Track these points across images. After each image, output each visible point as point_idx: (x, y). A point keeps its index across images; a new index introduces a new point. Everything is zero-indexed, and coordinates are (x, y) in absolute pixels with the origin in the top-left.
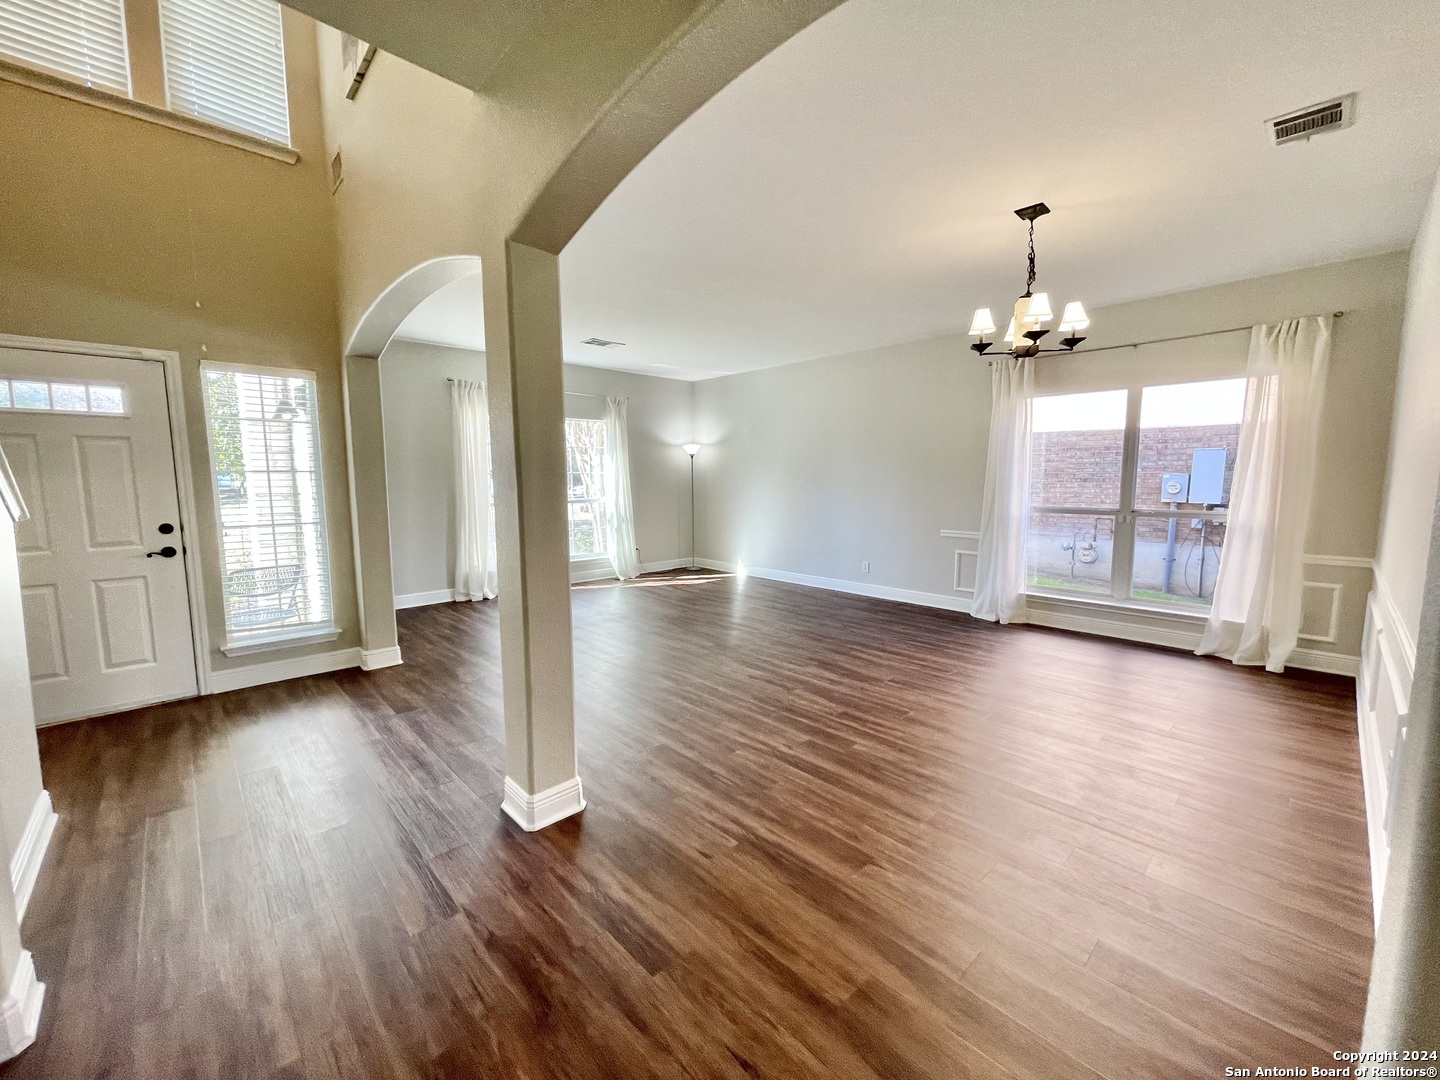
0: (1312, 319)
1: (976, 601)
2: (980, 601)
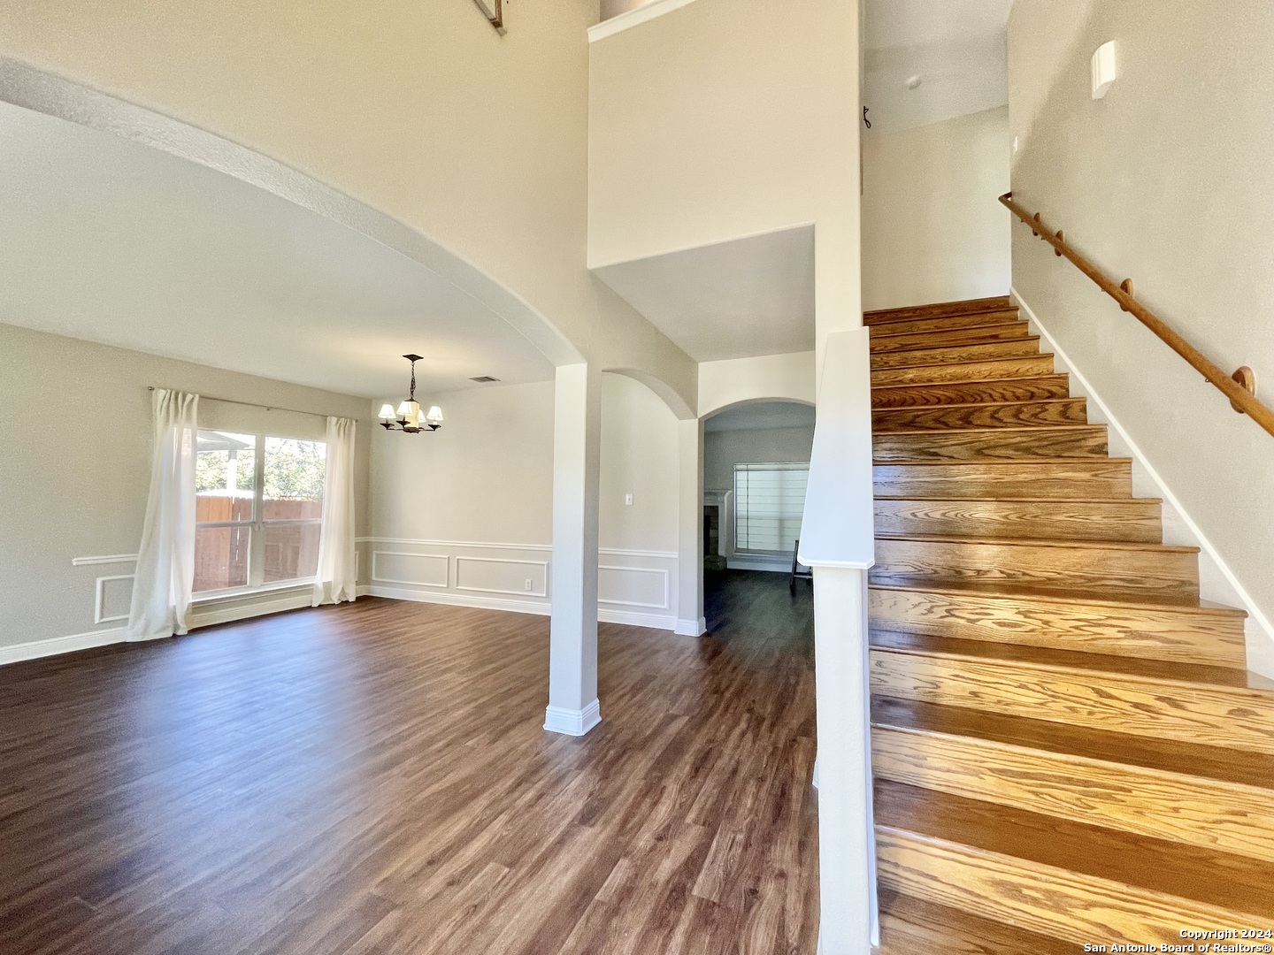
0: (351, 421)
1: (132, 628)
2: (142, 622)
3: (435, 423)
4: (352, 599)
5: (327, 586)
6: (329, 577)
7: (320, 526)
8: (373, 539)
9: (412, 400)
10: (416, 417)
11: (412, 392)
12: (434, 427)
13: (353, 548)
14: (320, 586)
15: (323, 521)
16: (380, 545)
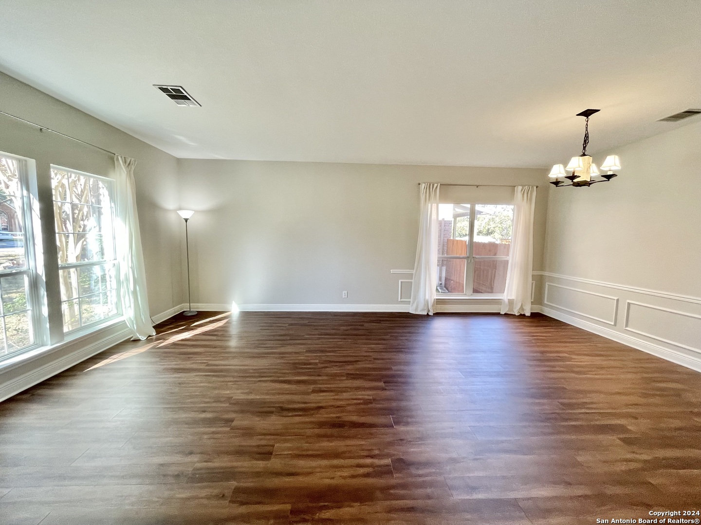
0: (532, 187)
1: (412, 305)
2: (415, 305)
3: (609, 173)
4: (528, 314)
5: (511, 302)
6: (513, 297)
7: (507, 261)
8: (546, 274)
9: (584, 155)
10: (588, 171)
11: (584, 148)
12: (609, 177)
13: (530, 279)
14: (506, 301)
15: (510, 259)
16: (552, 279)
